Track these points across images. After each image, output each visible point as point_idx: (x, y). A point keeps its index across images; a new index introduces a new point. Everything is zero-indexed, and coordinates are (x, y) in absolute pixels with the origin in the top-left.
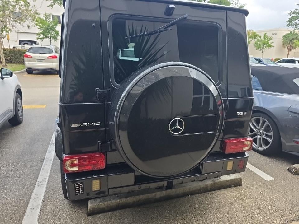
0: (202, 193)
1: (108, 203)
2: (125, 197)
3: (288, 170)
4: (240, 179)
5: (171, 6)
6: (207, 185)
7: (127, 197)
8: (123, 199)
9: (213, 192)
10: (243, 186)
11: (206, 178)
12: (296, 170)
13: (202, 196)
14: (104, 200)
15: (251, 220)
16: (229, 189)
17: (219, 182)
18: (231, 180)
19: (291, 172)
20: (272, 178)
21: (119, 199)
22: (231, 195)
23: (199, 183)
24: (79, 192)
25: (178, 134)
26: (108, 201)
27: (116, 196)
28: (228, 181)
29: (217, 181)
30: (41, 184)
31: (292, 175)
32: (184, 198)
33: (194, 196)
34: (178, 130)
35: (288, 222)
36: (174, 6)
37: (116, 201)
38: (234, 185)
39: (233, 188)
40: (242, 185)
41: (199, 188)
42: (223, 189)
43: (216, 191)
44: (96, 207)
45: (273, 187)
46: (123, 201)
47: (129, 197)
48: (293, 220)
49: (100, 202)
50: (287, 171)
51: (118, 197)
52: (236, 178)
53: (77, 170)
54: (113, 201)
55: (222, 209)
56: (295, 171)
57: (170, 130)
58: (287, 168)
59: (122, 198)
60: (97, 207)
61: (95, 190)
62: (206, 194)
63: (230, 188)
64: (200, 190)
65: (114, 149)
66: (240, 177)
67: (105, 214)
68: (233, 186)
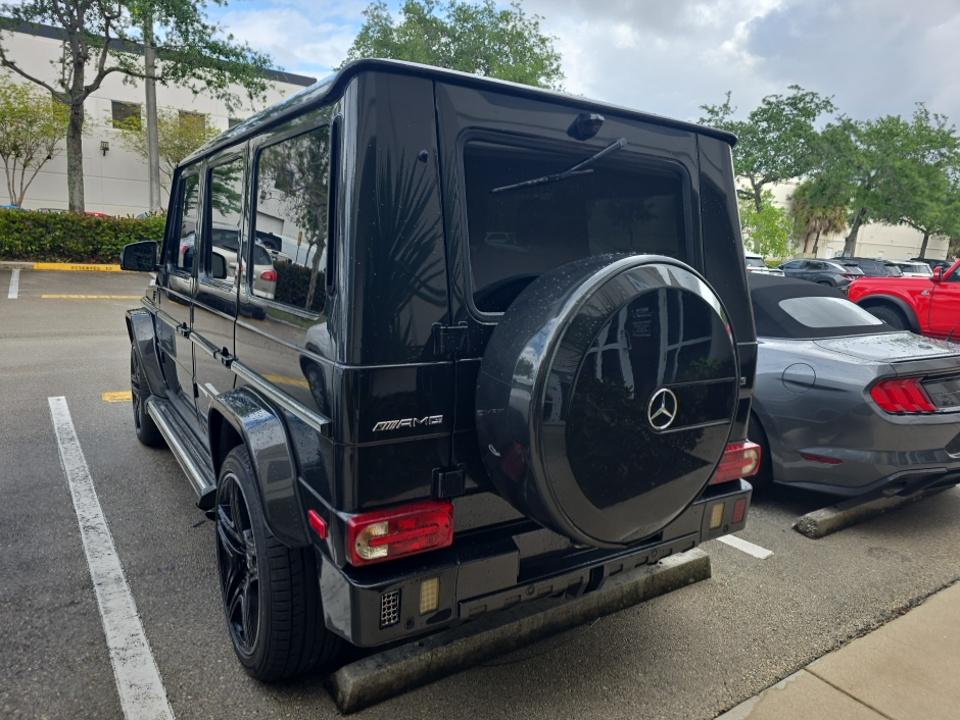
0: (626, 607)
1: (402, 664)
2: (445, 644)
3: (796, 528)
4: (707, 561)
5: (593, 116)
6: (637, 583)
7: (448, 643)
8: (440, 649)
9: (651, 601)
10: (713, 576)
11: (644, 560)
12: (815, 525)
13: (629, 616)
14: (388, 660)
15: (765, 651)
16: (683, 589)
17: (661, 574)
18: (687, 564)
19: (804, 533)
20: (769, 553)
21: (428, 651)
22: (694, 602)
23: (618, 581)
24: (389, 620)
25: (664, 430)
26: (398, 661)
27: (417, 643)
28: (681, 567)
29: (658, 571)
30: (130, 652)
31: (808, 539)
32: (588, 628)
33: (610, 618)
34: (663, 419)
35: (841, 643)
36: (601, 118)
37: (422, 657)
38: (694, 577)
39: (694, 585)
40: (710, 577)
41: (618, 594)
42: (672, 590)
43: (656, 599)
44: (370, 684)
45: (780, 572)
46: (439, 655)
47: (455, 642)
48: (851, 637)
49: (379, 666)
50: (793, 532)
51: (421, 645)
52: (696, 557)
53: (386, 554)
54: (414, 660)
55: (690, 638)
56: (812, 528)
57: (650, 419)
58: (793, 525)
59: (437, 646)
60: (373, 683)
61: (426, 610)
62: (637, 608)
63: (687, 587)
64: (621, 600)
65: (469, 489)
66: (705, 554)
67: (395, 700)
68: (691, 580)
